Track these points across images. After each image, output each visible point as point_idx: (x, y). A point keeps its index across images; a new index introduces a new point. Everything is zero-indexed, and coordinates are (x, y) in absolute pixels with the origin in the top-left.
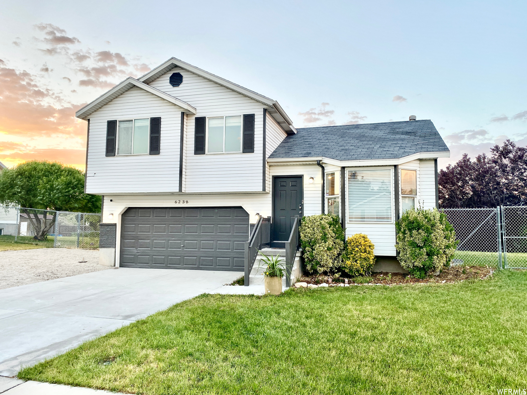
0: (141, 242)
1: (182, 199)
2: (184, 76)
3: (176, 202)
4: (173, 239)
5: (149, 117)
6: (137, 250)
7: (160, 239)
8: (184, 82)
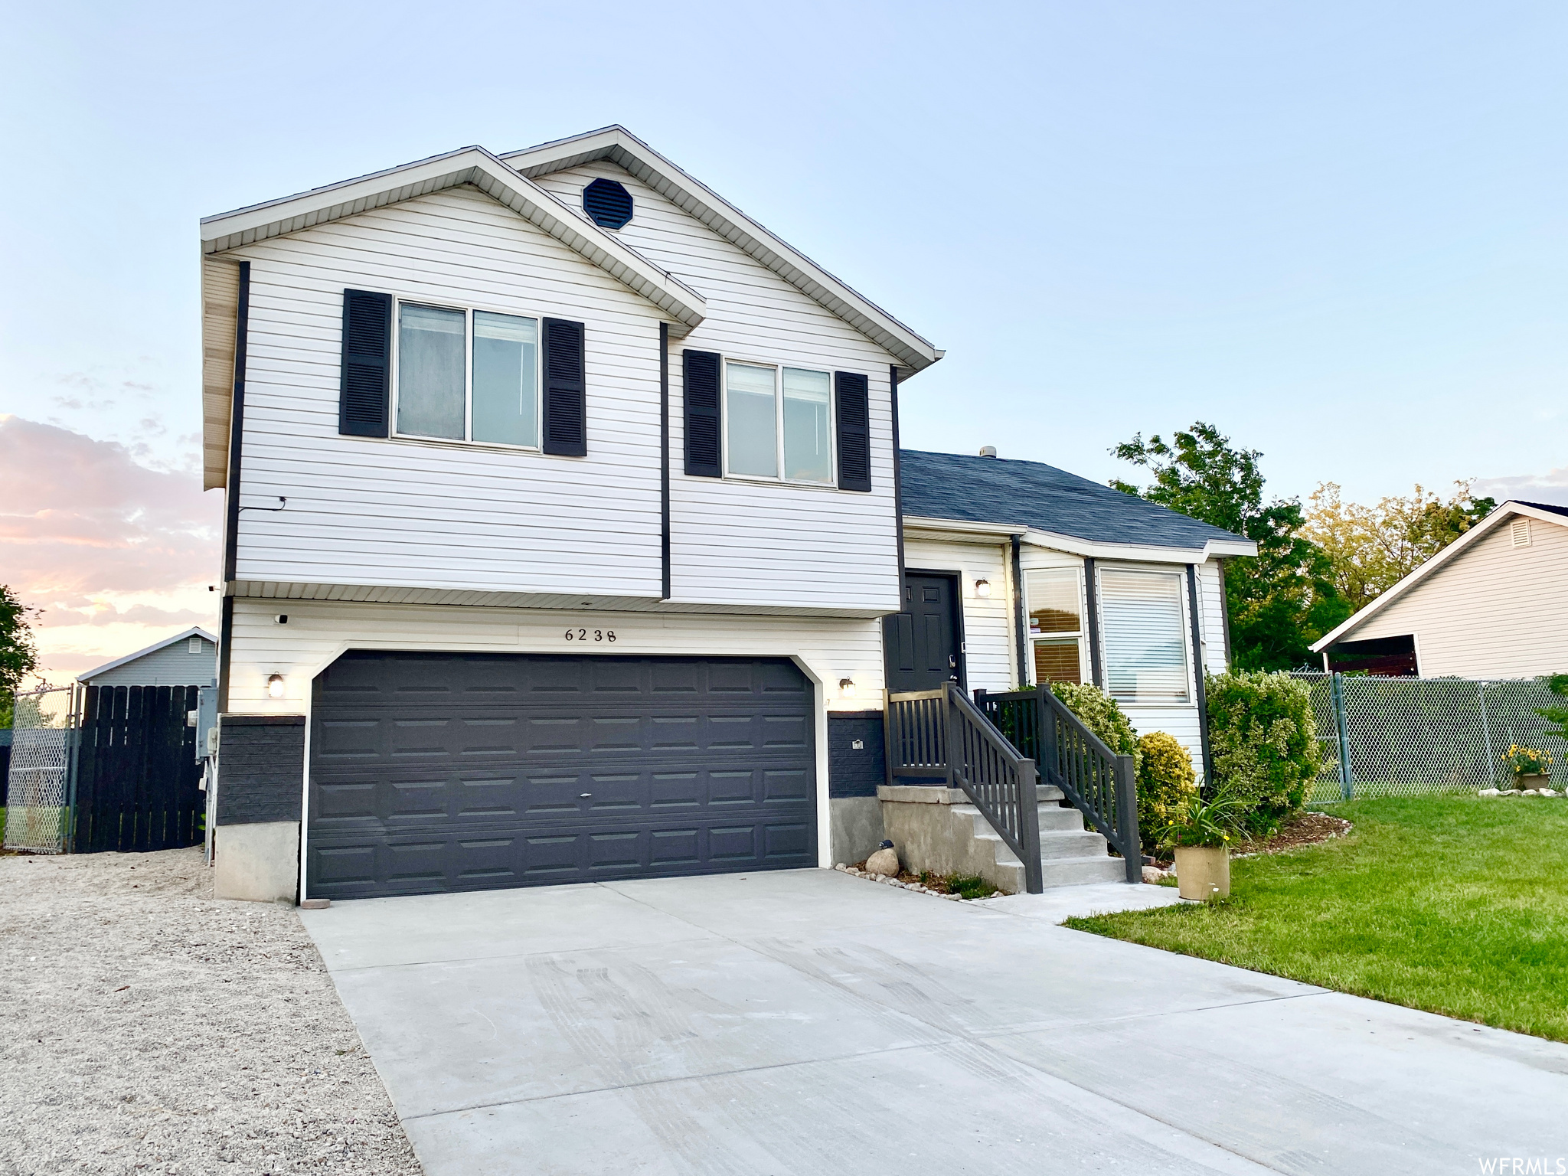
0: (407, 790)
1: (591, 626)
2: (636, 201)
3: (568, 636)
4: (546, 771)
5: (540, 316)
6: (386, 822)
7: (491, 775)
8: (635, 220)
